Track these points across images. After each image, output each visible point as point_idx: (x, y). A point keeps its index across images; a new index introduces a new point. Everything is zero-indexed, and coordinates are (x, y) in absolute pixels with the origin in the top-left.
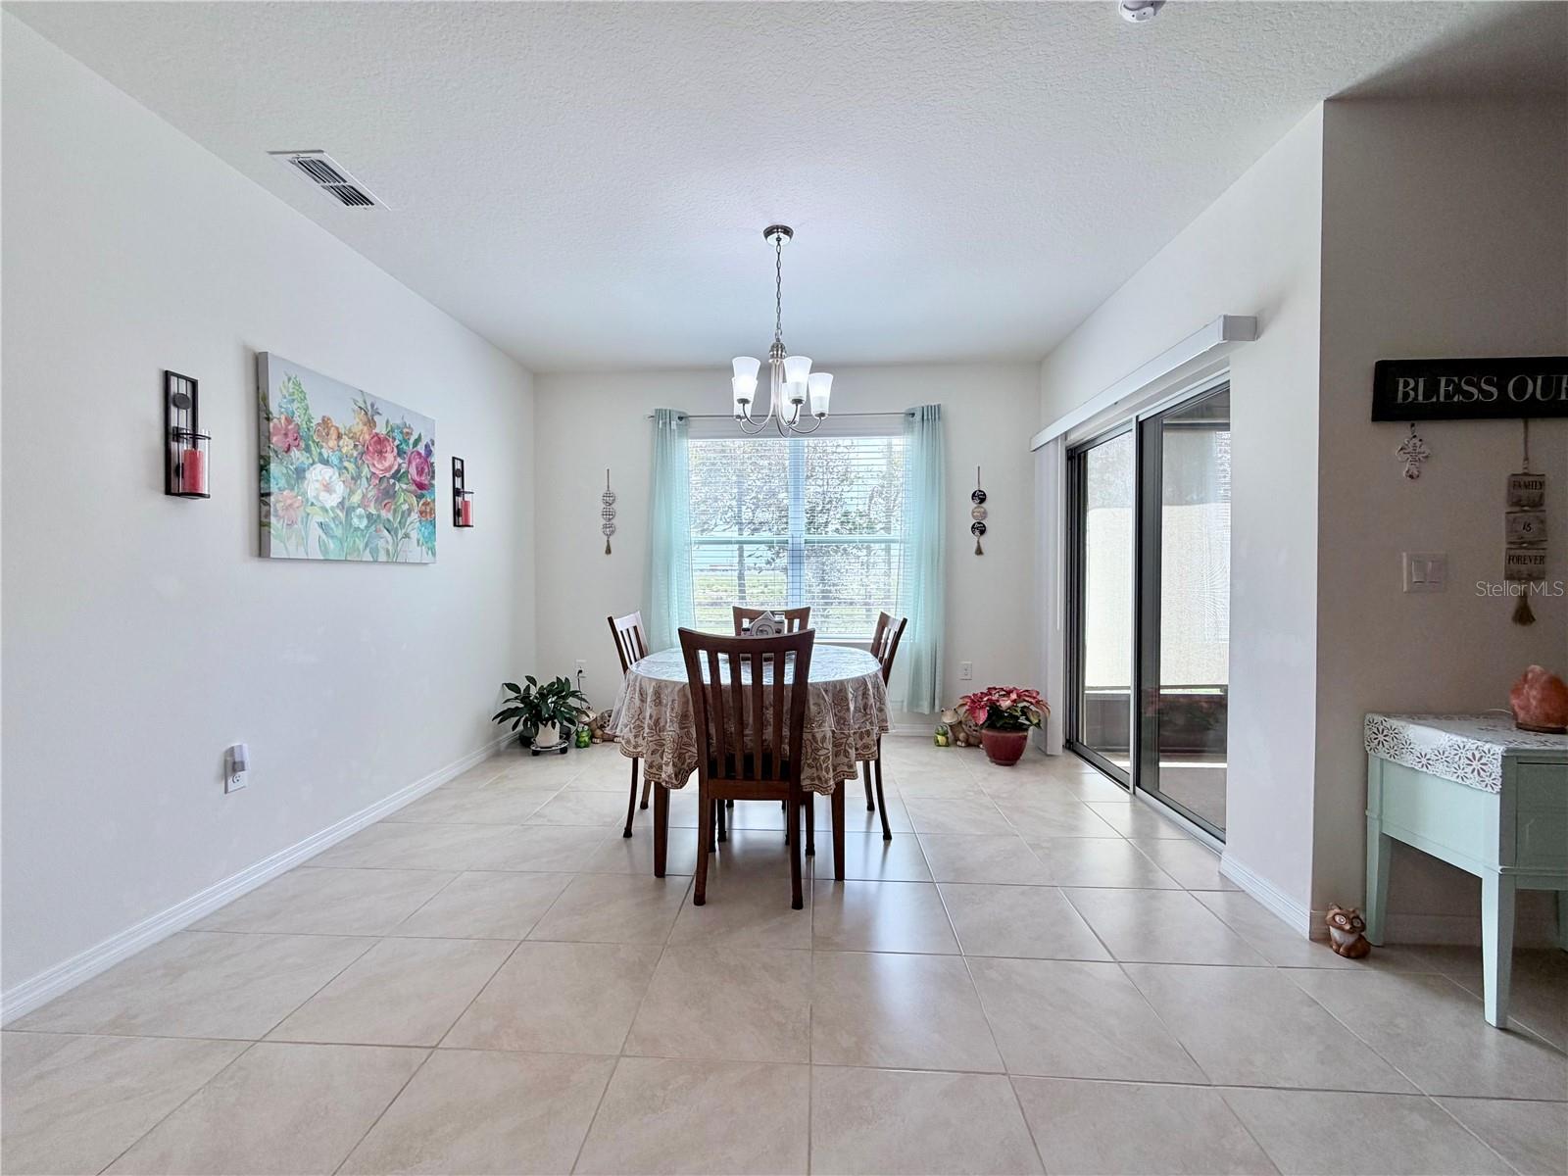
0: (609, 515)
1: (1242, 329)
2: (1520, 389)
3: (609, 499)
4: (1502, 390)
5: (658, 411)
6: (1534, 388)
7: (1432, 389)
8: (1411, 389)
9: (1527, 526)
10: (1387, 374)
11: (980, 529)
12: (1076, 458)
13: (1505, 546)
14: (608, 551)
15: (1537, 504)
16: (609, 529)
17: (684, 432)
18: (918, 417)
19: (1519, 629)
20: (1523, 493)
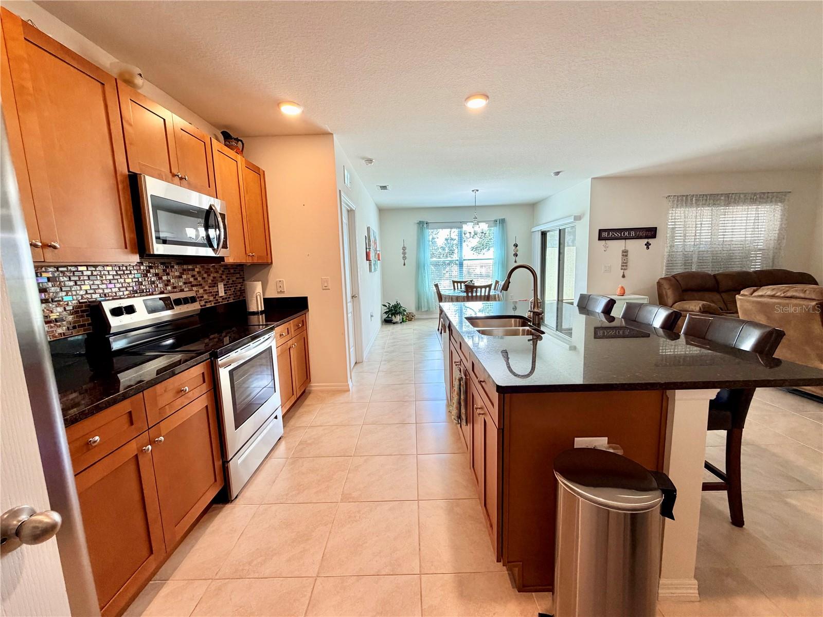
0: (404, 253)
1: (578, 218)
2: (624, 234)
3: (404, 248)
4: (621, 235)
5: (420, 222)
6: (626, 234)
7: (608, 234)
8: (605, 234)
9: (625, 260)
10: (601, 231)
11: (516, 255)
12: (544, 234)
13: (621, 263)
14: (404, 265)
15: (627, 256)
16: (404, 258)
17: (427, 227)
18: (498, 222)
19: (623, 279)
20: (624, 254)
